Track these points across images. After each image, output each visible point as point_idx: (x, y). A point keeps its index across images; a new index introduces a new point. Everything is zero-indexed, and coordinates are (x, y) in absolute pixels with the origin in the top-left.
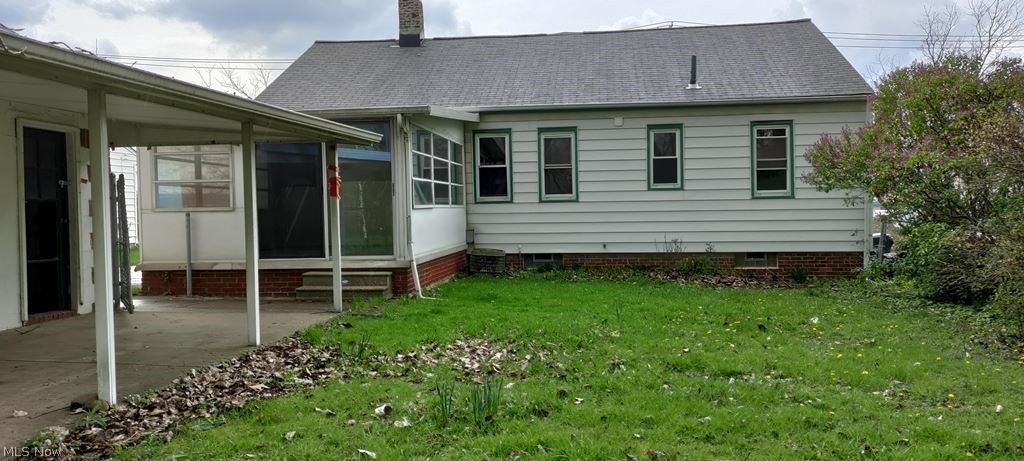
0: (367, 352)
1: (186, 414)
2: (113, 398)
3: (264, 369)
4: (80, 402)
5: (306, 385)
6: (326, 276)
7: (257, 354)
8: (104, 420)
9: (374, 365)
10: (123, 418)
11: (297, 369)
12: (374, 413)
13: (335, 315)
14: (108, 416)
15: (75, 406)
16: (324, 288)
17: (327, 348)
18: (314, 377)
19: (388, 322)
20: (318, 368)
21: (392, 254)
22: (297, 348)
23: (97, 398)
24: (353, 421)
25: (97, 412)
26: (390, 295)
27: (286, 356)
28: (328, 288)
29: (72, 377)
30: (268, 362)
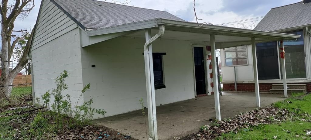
0: (300, 112)
1: (240, 126)
2: (220, 119)
3: (263, 115)
4: (212, 119)
5: (278, 121)
6: (281, 85)
7: (260, 110)
8: (218, 125)
9: (303, 117)
10: (223, 125)
11: (274, 116)
12: (306, 134)
13: (285, 99)
14: (219, 124)
15: (210, 120)
16: (280, 89)
17: (284, 109)
18: (281, 119)
19: (307, 102)
20: (282, 116)
21: (306, 78)
22: (273, 109)
23: (216, 118)
24: (298, 136)
25: (216, 122)
26: (306, 93)
27: (269, 111)
28: (282, 89)
29: (209, 112)
30: (264, 113)
